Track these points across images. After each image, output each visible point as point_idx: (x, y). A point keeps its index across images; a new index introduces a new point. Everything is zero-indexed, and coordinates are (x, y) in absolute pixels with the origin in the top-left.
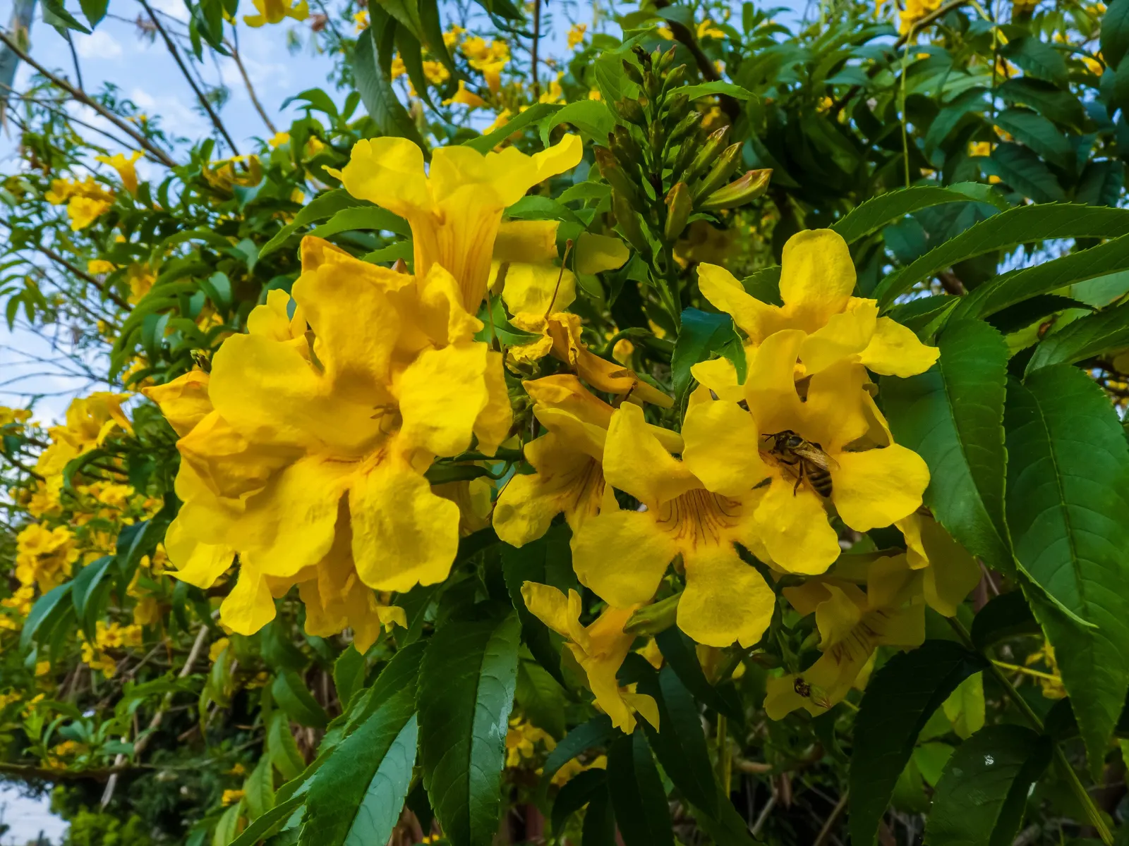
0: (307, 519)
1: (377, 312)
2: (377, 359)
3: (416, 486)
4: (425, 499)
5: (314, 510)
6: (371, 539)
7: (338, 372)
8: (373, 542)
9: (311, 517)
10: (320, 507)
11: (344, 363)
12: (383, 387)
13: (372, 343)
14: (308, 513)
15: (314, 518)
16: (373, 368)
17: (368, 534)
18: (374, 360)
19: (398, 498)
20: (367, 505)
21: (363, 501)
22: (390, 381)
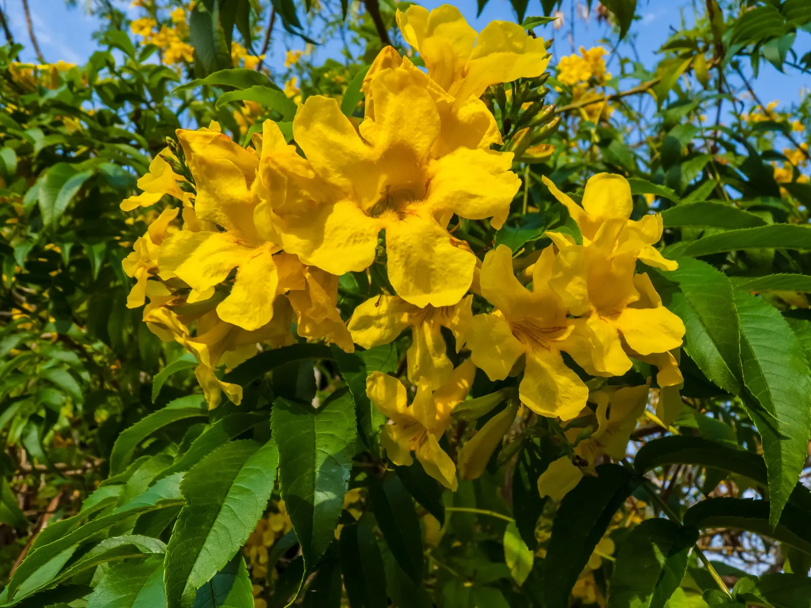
0: (348, 241)
1: (429, 113)
2: (422, 143)
3: (438, 236)
4: (444, 246)
5: (356, 236)
6: (398, 266)
7: (391, 145)
8: (401, 268)
9: (352, 240)
10: (362, 234)
11: (399, 139)
12: (421, 165)
13: (420, 133)
14: (351, 237)
15: (355, 241)
16: (418, 149)
17: (397, 261)
18: (419, 145)
19: (425, 242)
20: (401, 240)
21: (398, 237)
22: (427, 164)
